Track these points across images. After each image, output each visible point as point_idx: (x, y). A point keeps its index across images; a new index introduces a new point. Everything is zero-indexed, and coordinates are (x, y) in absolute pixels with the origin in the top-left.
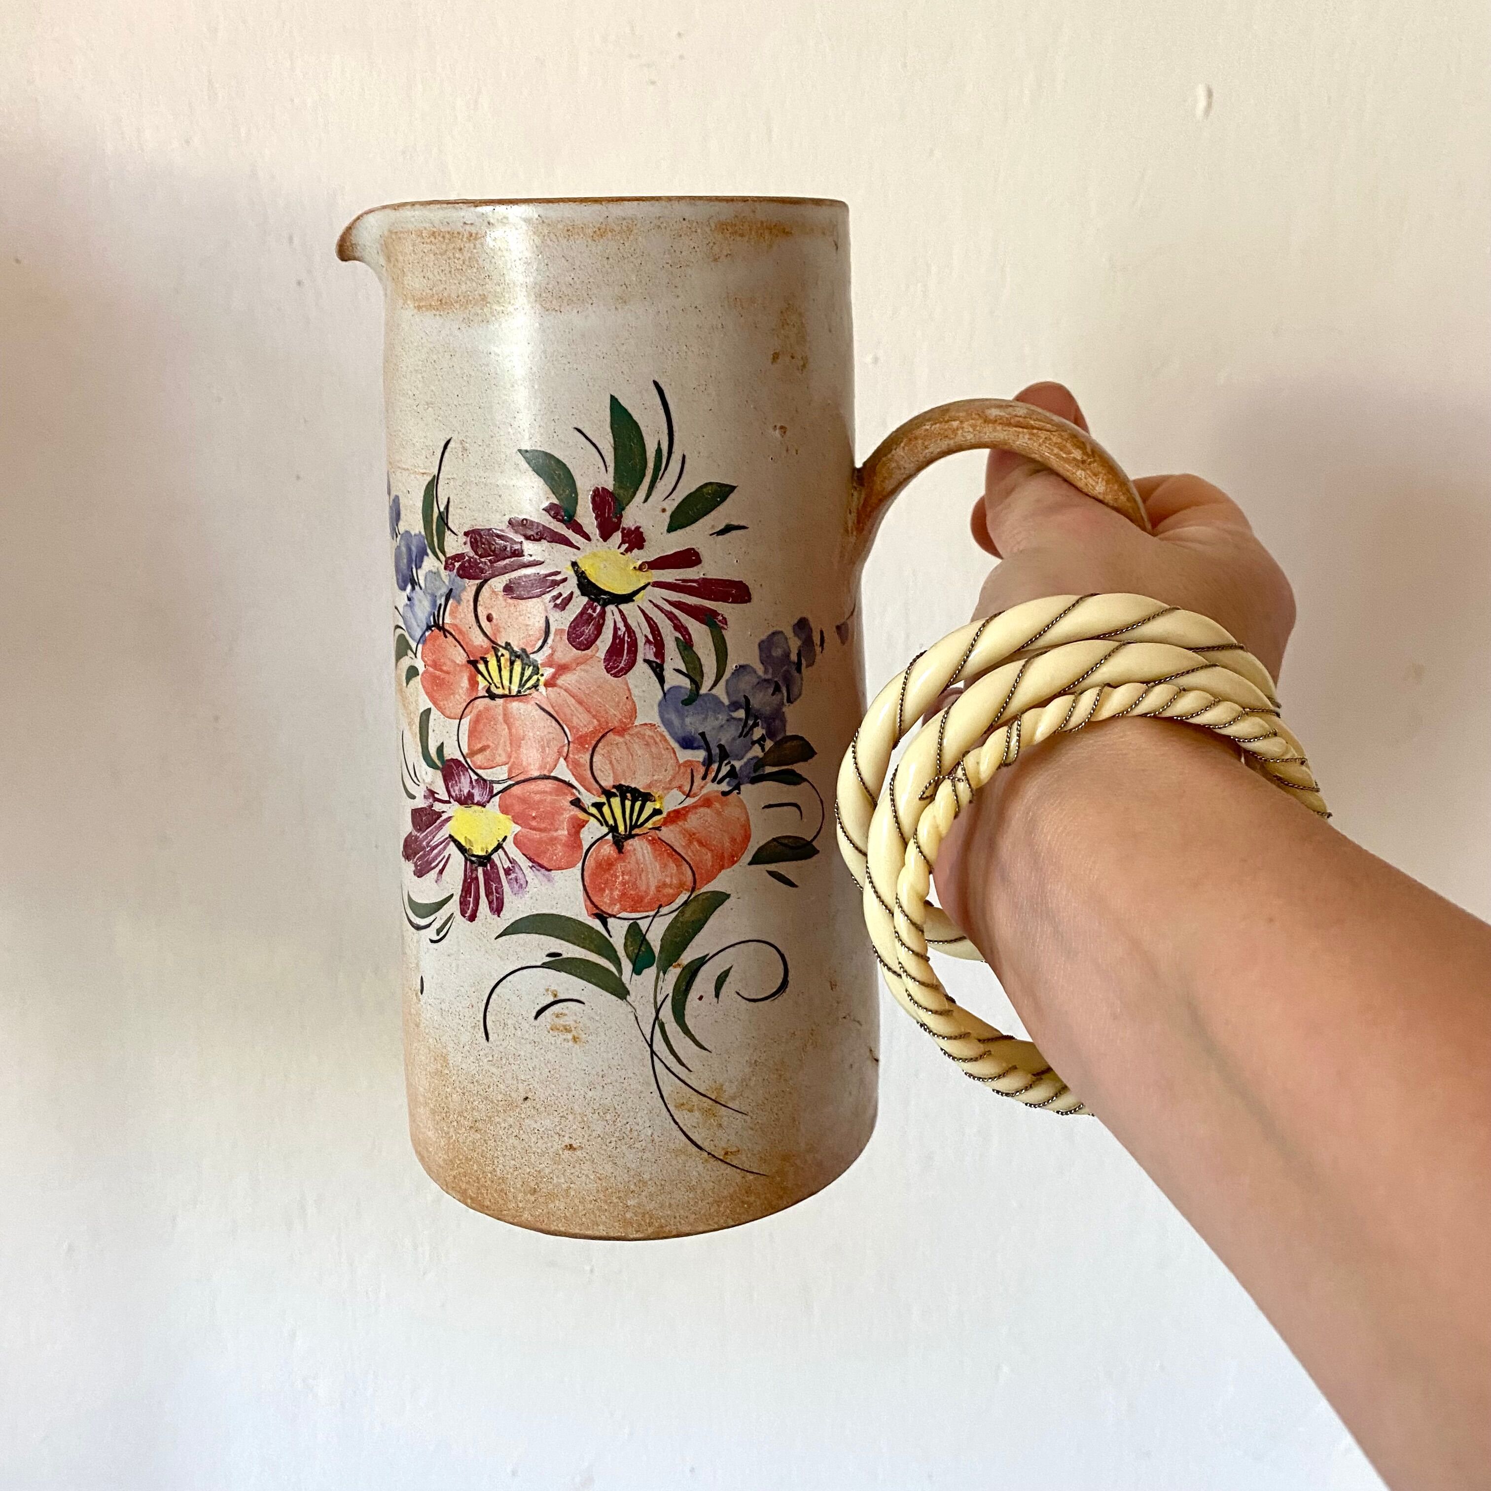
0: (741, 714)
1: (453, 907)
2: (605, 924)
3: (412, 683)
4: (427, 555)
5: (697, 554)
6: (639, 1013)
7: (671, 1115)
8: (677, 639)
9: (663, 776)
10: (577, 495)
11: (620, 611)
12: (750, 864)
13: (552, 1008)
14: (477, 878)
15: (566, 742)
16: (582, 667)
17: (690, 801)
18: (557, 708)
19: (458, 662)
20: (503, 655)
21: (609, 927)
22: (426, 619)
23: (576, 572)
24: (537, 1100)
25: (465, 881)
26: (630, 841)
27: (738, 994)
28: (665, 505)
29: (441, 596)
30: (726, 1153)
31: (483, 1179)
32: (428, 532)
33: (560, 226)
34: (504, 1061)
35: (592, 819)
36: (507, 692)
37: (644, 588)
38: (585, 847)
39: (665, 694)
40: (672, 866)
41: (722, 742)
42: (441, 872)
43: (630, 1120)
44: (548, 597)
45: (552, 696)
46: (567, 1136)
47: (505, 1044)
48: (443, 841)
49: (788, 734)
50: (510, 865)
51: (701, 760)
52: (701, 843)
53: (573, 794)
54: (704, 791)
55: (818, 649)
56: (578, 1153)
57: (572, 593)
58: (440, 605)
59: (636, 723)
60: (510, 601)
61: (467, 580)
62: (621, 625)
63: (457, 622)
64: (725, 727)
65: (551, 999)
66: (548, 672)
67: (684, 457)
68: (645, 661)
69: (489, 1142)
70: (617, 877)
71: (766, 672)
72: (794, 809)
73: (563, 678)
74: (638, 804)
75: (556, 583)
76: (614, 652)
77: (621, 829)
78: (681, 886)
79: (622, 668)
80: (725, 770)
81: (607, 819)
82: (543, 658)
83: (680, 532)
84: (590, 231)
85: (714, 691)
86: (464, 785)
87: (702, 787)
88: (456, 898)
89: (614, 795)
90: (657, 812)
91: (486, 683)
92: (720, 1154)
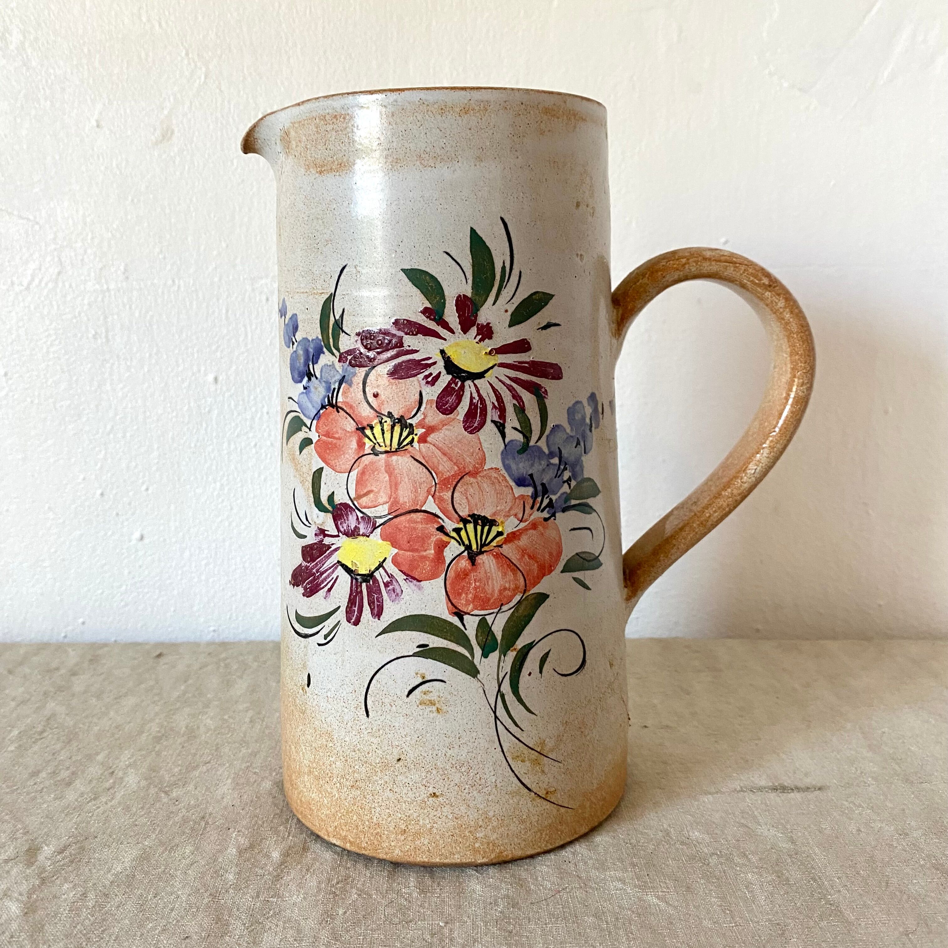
0: (556, 461)
1: (341, 615)
2: (462, 620)
3: (305, 451)
4: (324, 353)
5: (528, 343)
6: (486, 688)
7: (509, 765)
8: (514, 405)
9: (504, 507)
10: (445, 300)
11: (475, 385)
12: (562, 572)
13: (421, 687)
14: (361, 591)
15: (434, 483)
16: (445, 427)
17: (522, 525)
18: (427, 459)
19: (348, 430)
20: (386, 422)
21: (465, 622)
22: (321, 400)
23: (443, 358)
24: (408, 760)
25: (351, 595)
26: (481, 557)
27: (555, 670)
28: (507, 307)
29: (335, 382)
30: (547, 793)
31: (362, 827)
32: (325, 336)
33: (436, 106)
34: (381, 732)
35: (453, 541)
36: (388, 449)
37: (492, 368)
38: (448, 562)
39: (506, 446)
40: (510, 575)
41: (544, 481)
42: (329, 590)
43: (480, 771)
44: (421, 376)
45: (424, 450)
46: (431, 786)
47: (383, 717)
48: (332, 567)
49: (585, 477)
50: (389, 580)
51: (530, 494)
52: (530, 556)
53: (439, 523)
54: (532, 517)
55: (601, 416)
56: (440, 799)
57: (440, 373)
58: (334, 389)
59: (485, 468)
60: (392, 381)
61: (357, 368)
62: (475, 395)
63: (348, 400)
64: (546, 469)
65: (420, 680)
66: (420, 431)
67: (520, 272)
68: (492, 421)
69: (368, 796)
70: (470, 584)
71: (572, 430)
72: (588, 531)
73: (432, 435)
74: (486, 528)
75: (430, 366)
76: (470, 415)
77: (474, 547)
78: (516, 590)
79: (476, 427)
80: (546, 502)
81: (464, 540)
82: (417, 422)
83: (517, 327)
84: (458, 110)
85: (538, 444)
86: (352, 522)
87: (531, 515)
88: (343, 609)
89: (470, 522)
90: (500, 534)
91: (372, 444)
92: (542, 793)
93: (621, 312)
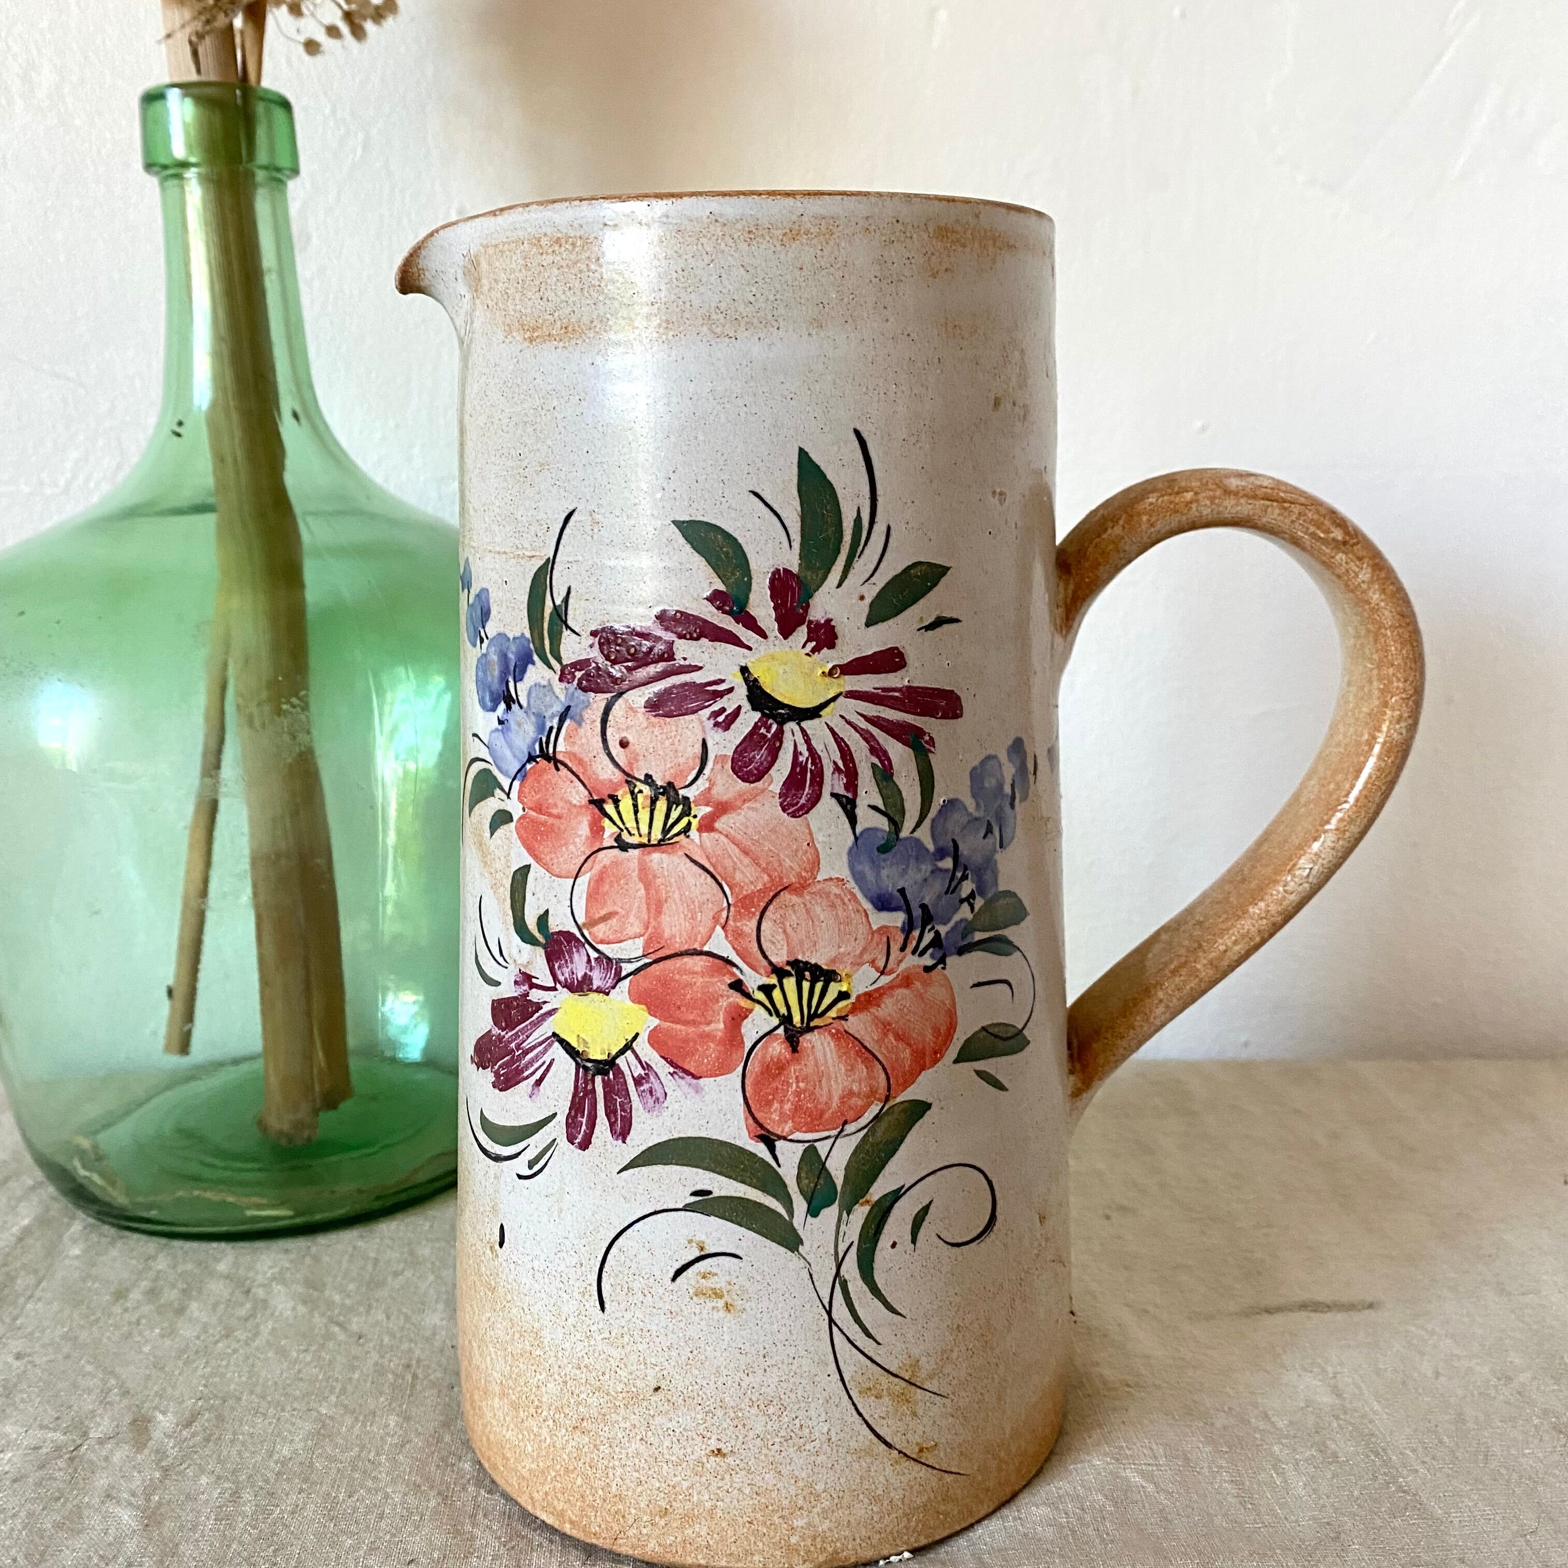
0: (948, 863)
1: (557, 1129)
2: (772, 1149)
3: (500, 832)
4: (533, 663)
5: (901, 655)
6: (815, 1269)
7: (854, 1404)
8: (873, 766)
9: (852, 947)
10: (750, 578)
11: (803, 731)
12: (956, 1061)
13: (697, 1265)
14: (593, 1091)
15: (725, 904)
16: (746, 805)
17: (885, 980)
18: (714, 860)
19: (574, 802)
20: (641, 791)
21: (778, 1153)
22: (529, 747)
23: (746, 680)
24: (673, 1390)
25: (575, 1095)
26: (808, 1036)
27: (939, 1237)
28: (864, 590)
29: (553, 716)
30: (921, 1451)
31: (591, 1498)
32: (535, 633)
33: (739, 226)
34: (626, 1338)
35: (758, 1008)
36: (645, 840)
37: (834, 699)
38: (748, 1045)
39: (856, 838)
40: (861, 1067)
41: (926, 901)
42: (538, 1083)
43: (801, 1414)
44: (706, 713)
45: (708, 844)
46: (714, 1437)
47: (628, 1316)
48: (543, 1042)
49: (1001, 889)
50: (643, 1072)
51: (900, 924)
52: (898, 1037)
53: (733, 974)
54: (903, 966)
55: (1031, 777)
56: (730, 1460)
57: (739, 708)
58: (551, 728)
59: (819, 878)
60: (653, 719)
61: (592, 694)
62: (803, 748)
63: (576, 749)
64: (930, 880)
65: (697, 1254)
66: (701, 811)
67: (889, 528)
68: (833, 795)
69: (602, 1448)
70: (789, 1085)
71: (978, 806)
72: (1005, 986)
73: (724, 819)
74: (819, 986)
75: (721, 694)
76: (794, 783)
77: (797, 1019)
78: (871, 1095)
79: (803, 806)
80: (928, 937)
81: (778, 1006)
82: (697, 793)
83: (881, 626)
84: (779, 232)
85: (916, 834)
86: (578, 966)
87: (901, 961)
88: (561, 1118)
89: (789, 974)
90: (843, 996)
91: (615, 829)
92: (912, 1451)
93: (1071, 587)
